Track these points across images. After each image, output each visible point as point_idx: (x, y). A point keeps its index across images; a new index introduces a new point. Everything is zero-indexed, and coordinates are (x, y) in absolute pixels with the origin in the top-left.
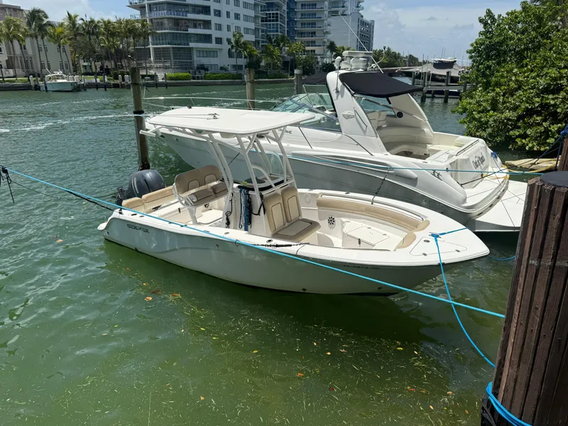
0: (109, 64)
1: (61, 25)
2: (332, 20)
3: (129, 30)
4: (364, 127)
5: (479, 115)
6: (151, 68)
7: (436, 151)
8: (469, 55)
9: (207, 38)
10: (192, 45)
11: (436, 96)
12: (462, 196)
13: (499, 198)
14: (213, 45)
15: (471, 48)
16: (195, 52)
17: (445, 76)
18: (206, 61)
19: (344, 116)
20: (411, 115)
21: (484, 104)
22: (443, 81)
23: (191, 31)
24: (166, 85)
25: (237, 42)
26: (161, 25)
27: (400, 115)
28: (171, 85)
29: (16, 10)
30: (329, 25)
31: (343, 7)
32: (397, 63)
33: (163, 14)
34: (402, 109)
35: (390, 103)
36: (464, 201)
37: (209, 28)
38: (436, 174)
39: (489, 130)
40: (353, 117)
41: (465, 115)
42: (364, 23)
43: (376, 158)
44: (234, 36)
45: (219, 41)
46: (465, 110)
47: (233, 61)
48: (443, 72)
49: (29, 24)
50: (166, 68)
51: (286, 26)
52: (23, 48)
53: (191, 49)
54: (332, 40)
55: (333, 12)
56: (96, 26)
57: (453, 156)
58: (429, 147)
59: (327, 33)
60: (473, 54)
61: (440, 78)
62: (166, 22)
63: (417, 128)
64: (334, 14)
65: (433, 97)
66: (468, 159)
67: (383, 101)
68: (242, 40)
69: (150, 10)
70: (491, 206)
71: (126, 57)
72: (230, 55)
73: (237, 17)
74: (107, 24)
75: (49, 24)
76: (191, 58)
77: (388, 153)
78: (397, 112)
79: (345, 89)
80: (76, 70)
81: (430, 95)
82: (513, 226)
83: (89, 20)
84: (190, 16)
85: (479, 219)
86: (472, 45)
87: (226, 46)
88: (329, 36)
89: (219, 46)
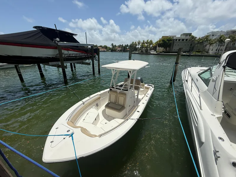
4: (215, 90)
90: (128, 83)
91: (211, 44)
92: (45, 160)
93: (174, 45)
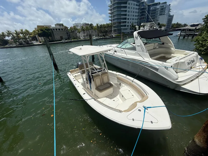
0: (104, 34)
1: (95, 26)
2: (160, 17)
3: (108, 26)
4: (143, 49)
5: (202, 42)
6: (112, 34)
7: (174, 57)
8: (203, 20)
9: (125, 26)
10: (122, 28)
11: (190, 36)
12: (176, 77)
13: (198, 77)
14: (126, 27)
15: (205, 17)
16: (122, 29)
17: (194, 29)
18: (124, 31)
19: (137, 46)
20: (167, 44)
21: (205, 38)
22: (193, 31)
23: (122, 24)
24: (115, 38)
25: (132, 26)
26: (115, 24)
27: (163, 44)
28: (116, 37)
29: (88, 24)
30: (159, 18)
31: (164, 12)
32: (179, 27)
33: (116, 21)
34: (164, 41)
35: (160, 40)
36: (177, 79)
37: (126, 23)
38: (166, 68)
39: (205, 47)
40: (140, 46)
41: (197, 42)
42: (170, 16)
43: (145, 60)
44: (132, 24)
45: (128, 26)
46: (197, 40)
47: (131, 31)
48: (194, 28)
49: (90, 27)
50: (115, 34)
51: (146, 20)
52: (89, 32)
53: (121, 29)
54: (159, 22)
55: (161, 14)
56: (102, 26)
57: (178, 60)
58: (172, 55)
59: (158, 20)
60: (205, 20)
61: (192, 30)
62: (116, 23)
63: (169, 48)
64: (161, 15)
65: (188, 36)
66: (185, 62)
67: (158, 39)
68: (134, 25)
69: (113, 21)
70: (192, 81)
71: (108, 32)
72: (130, 29)
73: (133, 19)
74: (104, 25)
75: (93, 26)
76: (121, 31)
77: (151, 58)
78: (162, 43)
79: (139, 37)
80: (98, 36)
81: (187, 36)
82: (199, 92)
83: (101, 24)
84: (122, 21)
85: (183, 87)
86: (205, 16)
87: (129, 27)
88: (158, 21)
89: (128, 27)
90: (90, 67)
91: (79, 32)
92: (170, 127)
93: (54, 34)
